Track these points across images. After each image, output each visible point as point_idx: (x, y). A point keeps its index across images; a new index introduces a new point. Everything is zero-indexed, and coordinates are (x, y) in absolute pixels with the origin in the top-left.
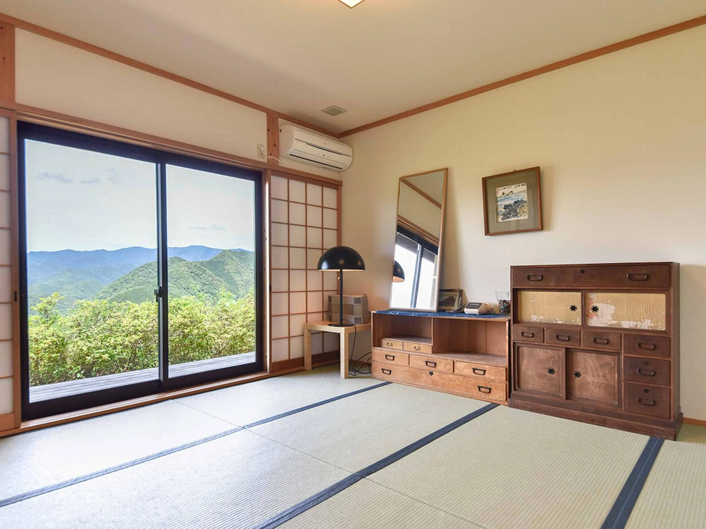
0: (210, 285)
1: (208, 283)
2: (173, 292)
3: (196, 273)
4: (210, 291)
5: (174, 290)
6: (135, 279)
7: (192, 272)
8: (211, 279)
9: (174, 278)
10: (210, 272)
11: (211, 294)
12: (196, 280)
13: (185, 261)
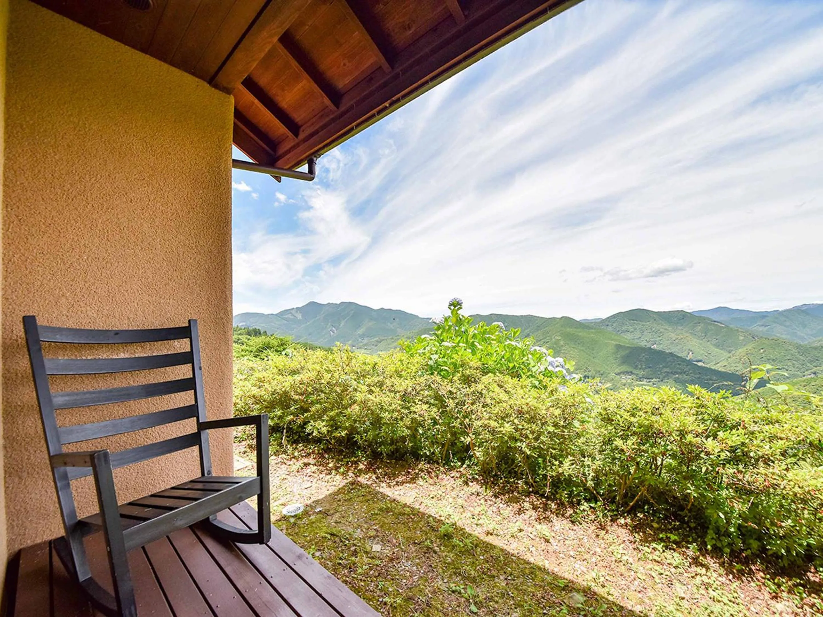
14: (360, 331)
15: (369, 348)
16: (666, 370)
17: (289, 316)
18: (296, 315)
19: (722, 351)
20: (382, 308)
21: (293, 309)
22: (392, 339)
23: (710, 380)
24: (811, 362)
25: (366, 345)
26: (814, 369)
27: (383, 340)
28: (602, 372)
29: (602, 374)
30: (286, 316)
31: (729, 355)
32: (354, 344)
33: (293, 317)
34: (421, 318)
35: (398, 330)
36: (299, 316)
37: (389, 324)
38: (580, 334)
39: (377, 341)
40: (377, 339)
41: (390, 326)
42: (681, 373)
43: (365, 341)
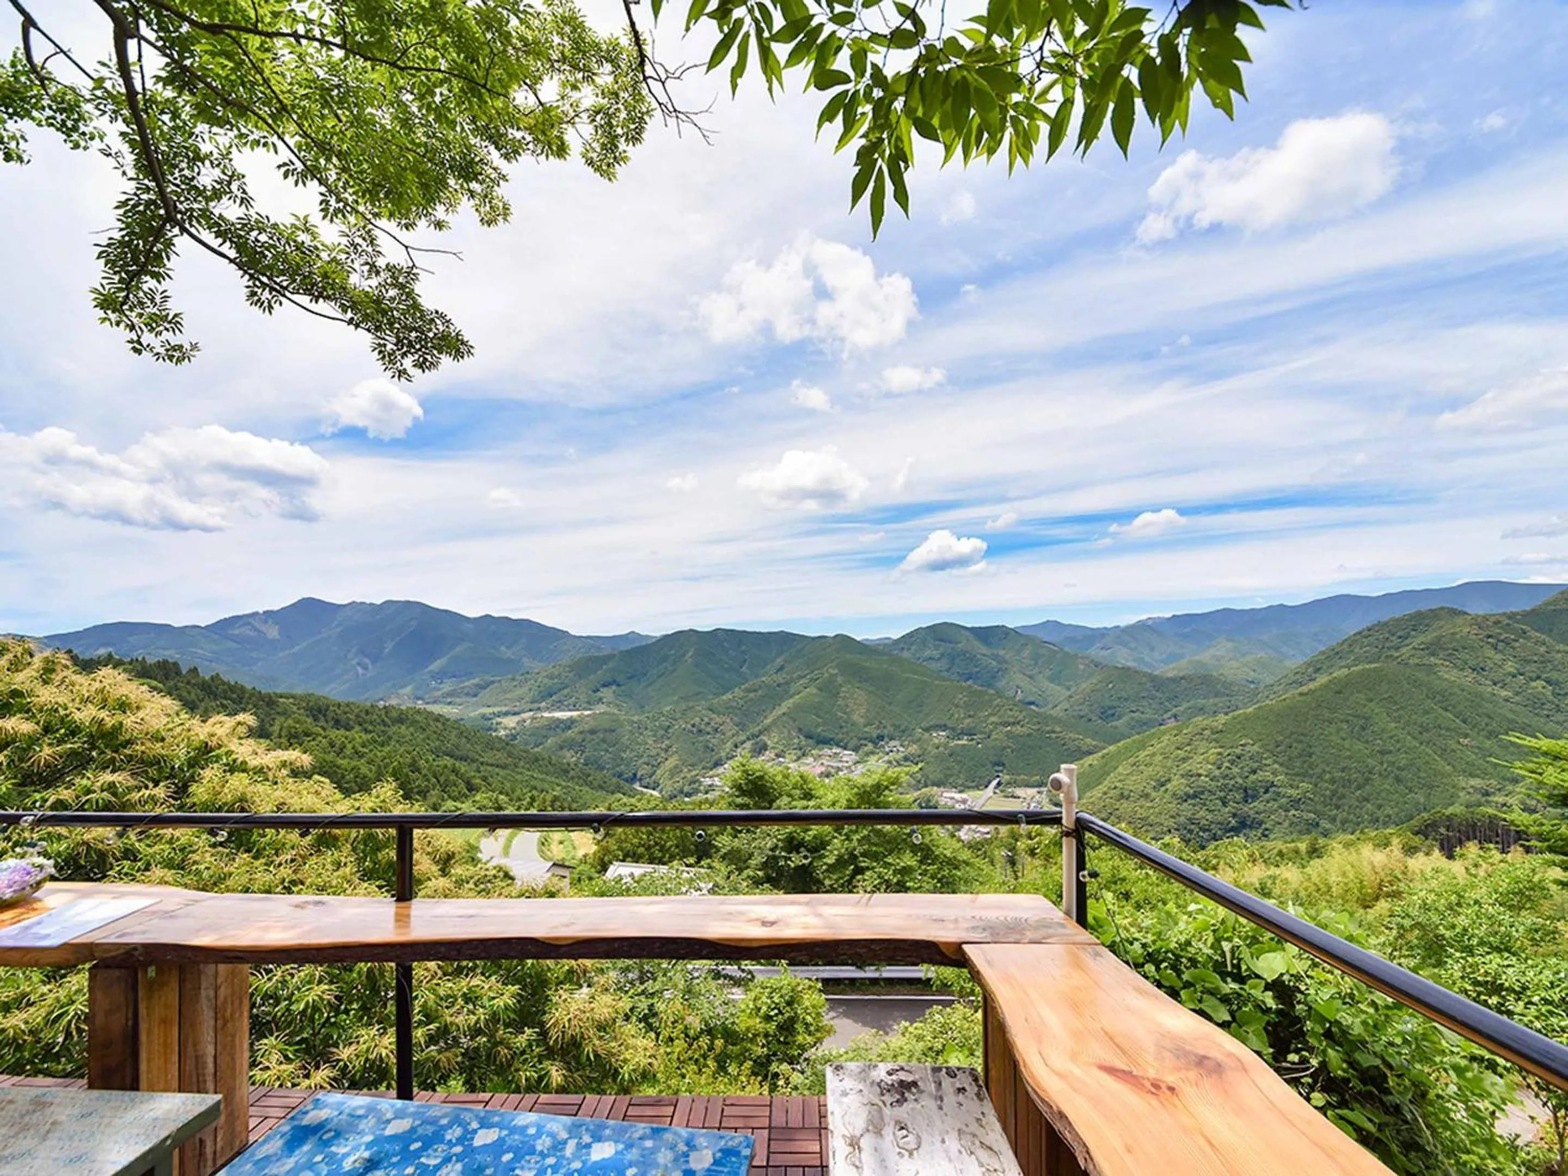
0: (1542, 662)
1: (1535, 658)
2: (1446, 676)
3: (1502, 638)
4: (1544, 676)
5: (1446, 672)
6: (1357, 650)
7: (1489, 637)
8: (1543, 649)
9: (1447, 649)
10: (1538, 634)
11: (1547, 682)
12: (1501, 652)
13: (1466, 613)
14: (435, 666)
15: (458, 700)
16: (993, 719)
17: (246, 631)
18: (263, 628)
19: (1059, 688)
20: (487, 616)
21: (256, 614)
22: (513, 679)
23: (1054, 732)
24: (1169, 700)
25: (450, 694)
26: (1174, 710)
27: (493, 682)
28: (903, 727)
29: (903, 731)
30: (237, 632)
31: (1068, 693)
32: (420, 693)
33: (252, 634)
34: (575, 637)
35: (525, 660)
36: (273, 632)
37: (503, 648)
38: (867, 664)
39: (477, 685)
40: (476, 681)
41: (505, 652)
42: (1014, 724)
43: (447, 687)
